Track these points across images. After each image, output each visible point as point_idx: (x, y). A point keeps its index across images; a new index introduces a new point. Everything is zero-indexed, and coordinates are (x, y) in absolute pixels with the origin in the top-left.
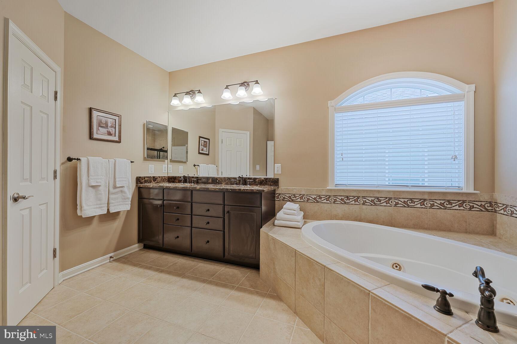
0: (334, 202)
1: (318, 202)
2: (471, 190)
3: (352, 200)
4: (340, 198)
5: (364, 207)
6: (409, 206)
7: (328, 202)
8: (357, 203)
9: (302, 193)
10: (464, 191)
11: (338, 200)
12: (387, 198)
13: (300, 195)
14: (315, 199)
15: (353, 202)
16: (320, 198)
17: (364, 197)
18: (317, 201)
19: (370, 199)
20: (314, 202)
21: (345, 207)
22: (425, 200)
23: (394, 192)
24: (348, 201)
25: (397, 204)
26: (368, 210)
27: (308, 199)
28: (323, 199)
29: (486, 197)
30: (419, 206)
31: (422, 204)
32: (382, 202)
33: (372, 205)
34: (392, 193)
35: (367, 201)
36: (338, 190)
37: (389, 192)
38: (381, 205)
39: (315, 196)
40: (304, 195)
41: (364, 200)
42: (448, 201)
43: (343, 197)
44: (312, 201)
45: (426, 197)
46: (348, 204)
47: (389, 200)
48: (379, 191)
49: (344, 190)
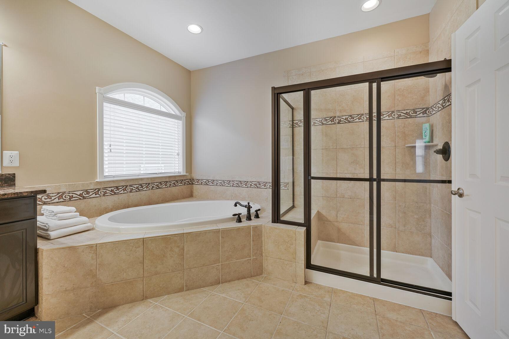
0: (104, 195)
1: (84, 198)
2: (185, 174)
3: (121, 189)
4: (110, 189)
5: (131, 194)
6: (159, 188)
7: (98, 195)
8: (125, 192)
9: (61, 191)
10: (182, 174)
11: (108, 192)
12: (147, 184)
13: (59, 193)
14: (81, 195)
15: (122, 192)
16: (88, 193)
17: (131, 186)
18: (84, 197)
19: (136, 186)
20: (80, 199)
21: (115, 197)
22: (167, 182)
23: (151, 178)
24: (118, 191)
25: (153, 187)
26: (135, 196)
27: (72, 197)
28: (91, 193)
29: (189, 177)
30: (164, 187)
31: (166, 185)
32: (144, 187)
33: (137, 191)
34: (150, 180)
35: (134, 188)
36: (107, 181)
37: (148, 178)
38: (143, 190)
39: (81, 192)
40: (64, 193)
41: (131, 188)
42: (177, 181)
43: (113, 189)
44: (77, 198)
45: (167, 180)
46: (118, 194)
47: (148, 185)
48: (142, 179)
49: (113, 181)
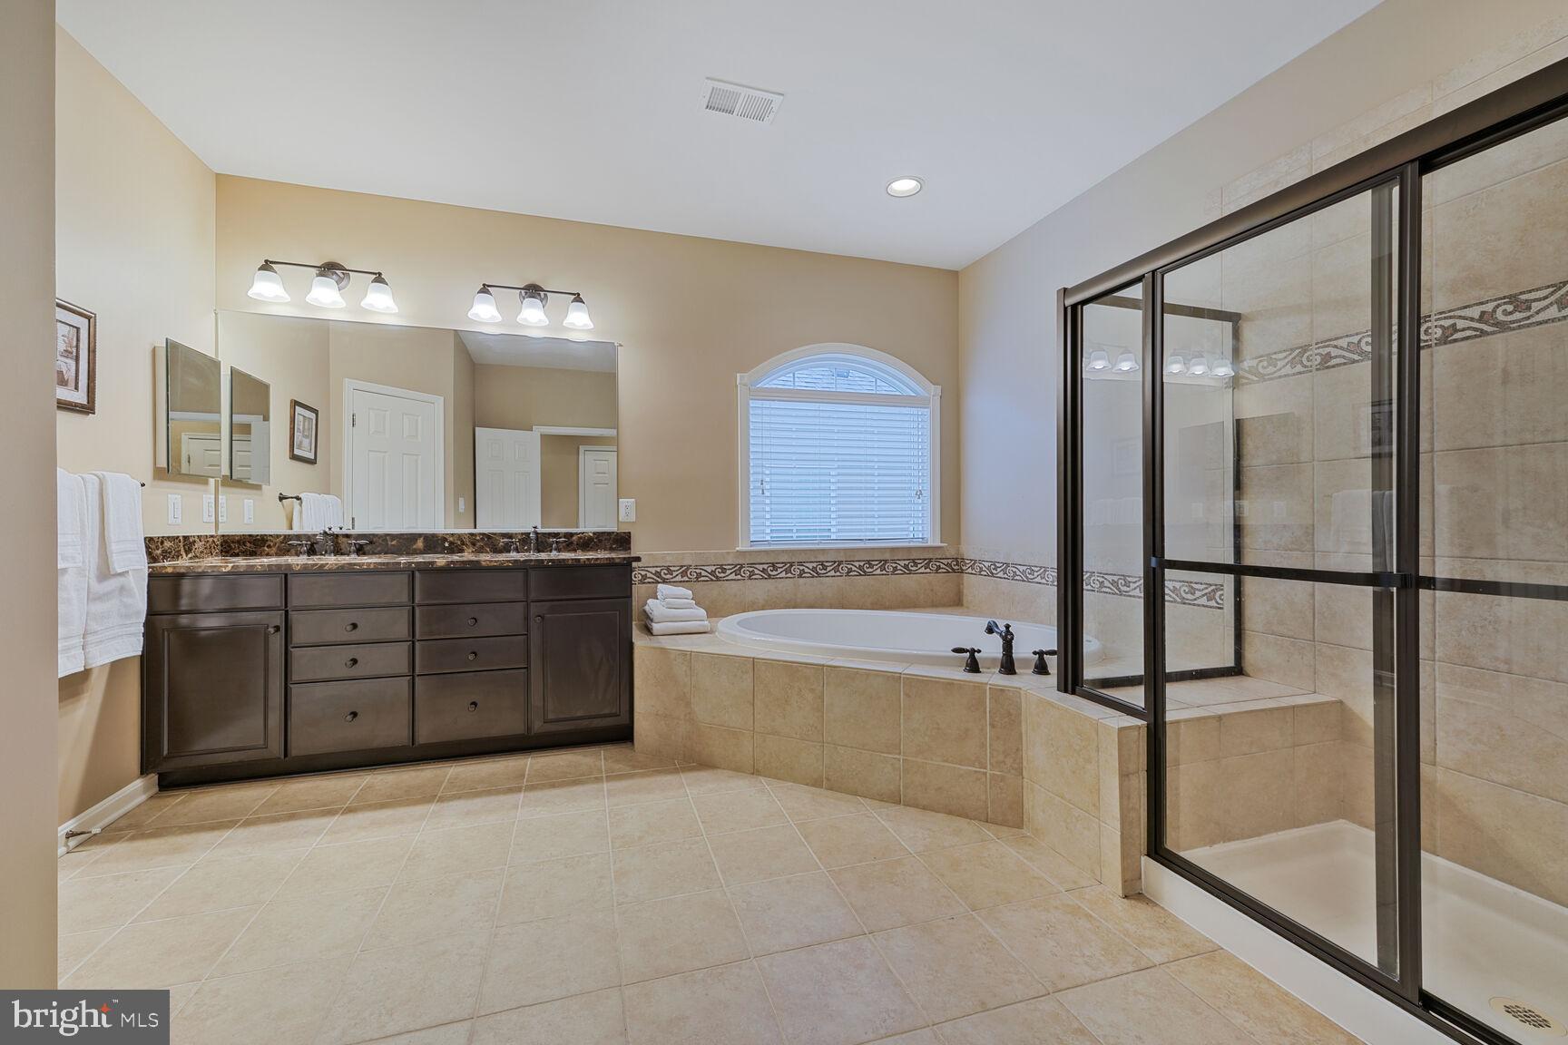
0: (750, 577)
1: (718, 579)
2: (938, 544)
3: (781, 570)
4: (761, 567)
5: (801, 580)
6: (866, 574)
7: (739, 577)
8: (789, 575)
9: (685, 563)
10: (930, 544)
11: (757, 572)
12: (835, 562)
13: (682, 566)
14: (713, 573)
15: (783, 575)
16: (724, 571)
17: (800, 563)
18: (717, 577)
19: (810, 566)
20: (712, 580)
21: (769, 584)
22: (886, 561)
23: (845, 550)
24: (775, 573)
25: (850, 570)
26: (808, 586)
27: (699, 575)
28: (728, 572)
29: (951, 553)
30: (878, 572)
31: (883, 568)
32: (829, 569)
33: (813, 577)
34: (842, 554)
35: (806, 570)
36: (756, 552)
37: (838, 550)
38: (827, 575)
39: (713, 568)
40: (689, 567)
41: (801, 568)
42: (913, 561)
43: (765, 566)
44: (707, 579)
45: (887, 556)
46: (774, 578)
47: (839, 565)
48: (823, 551)
49: (766, 552)
